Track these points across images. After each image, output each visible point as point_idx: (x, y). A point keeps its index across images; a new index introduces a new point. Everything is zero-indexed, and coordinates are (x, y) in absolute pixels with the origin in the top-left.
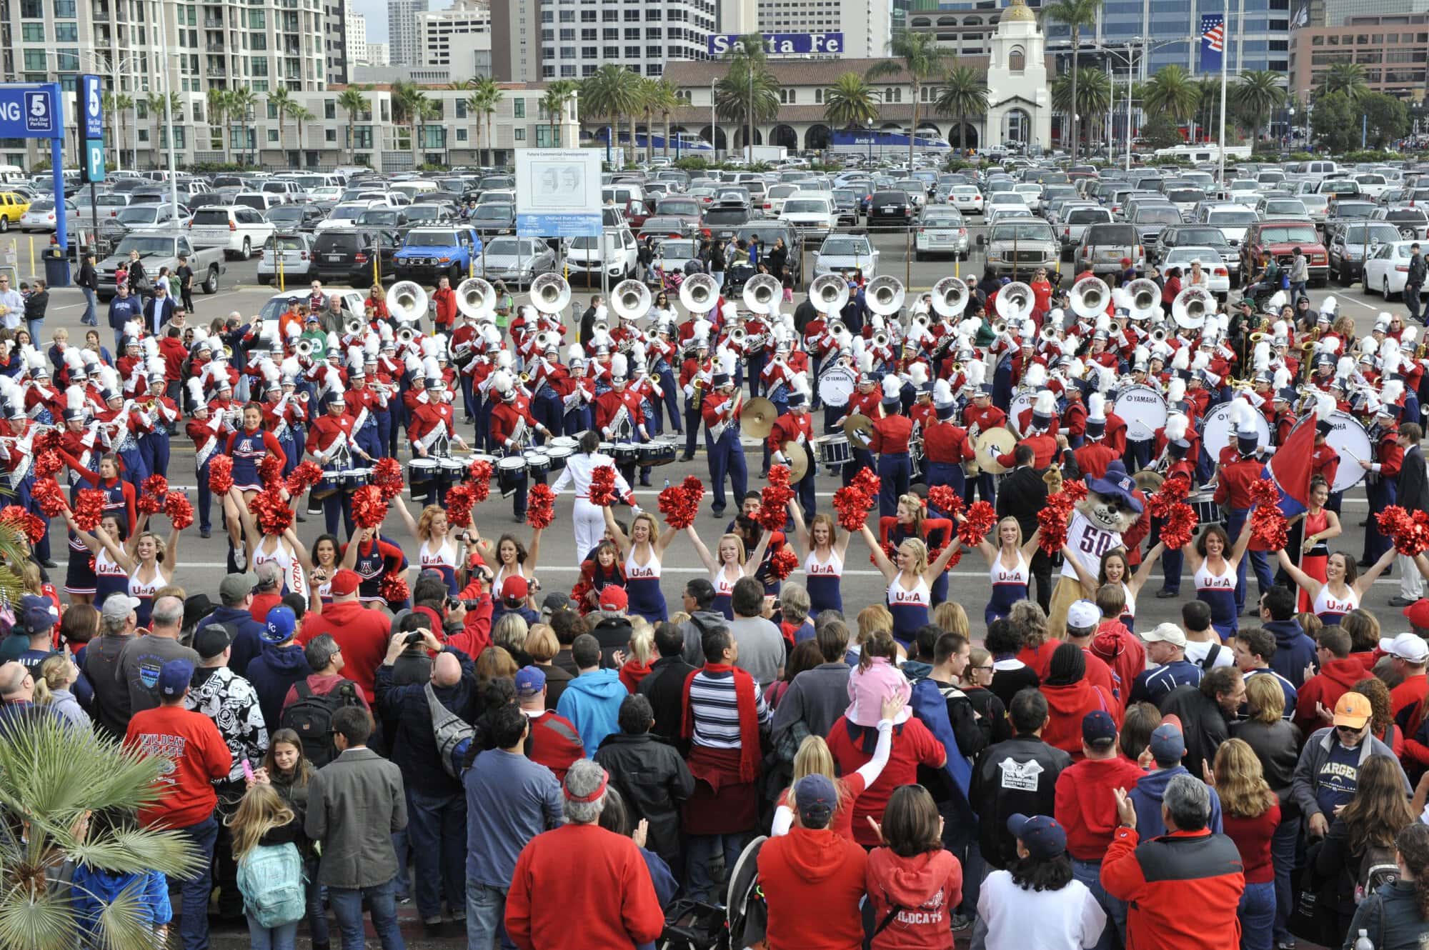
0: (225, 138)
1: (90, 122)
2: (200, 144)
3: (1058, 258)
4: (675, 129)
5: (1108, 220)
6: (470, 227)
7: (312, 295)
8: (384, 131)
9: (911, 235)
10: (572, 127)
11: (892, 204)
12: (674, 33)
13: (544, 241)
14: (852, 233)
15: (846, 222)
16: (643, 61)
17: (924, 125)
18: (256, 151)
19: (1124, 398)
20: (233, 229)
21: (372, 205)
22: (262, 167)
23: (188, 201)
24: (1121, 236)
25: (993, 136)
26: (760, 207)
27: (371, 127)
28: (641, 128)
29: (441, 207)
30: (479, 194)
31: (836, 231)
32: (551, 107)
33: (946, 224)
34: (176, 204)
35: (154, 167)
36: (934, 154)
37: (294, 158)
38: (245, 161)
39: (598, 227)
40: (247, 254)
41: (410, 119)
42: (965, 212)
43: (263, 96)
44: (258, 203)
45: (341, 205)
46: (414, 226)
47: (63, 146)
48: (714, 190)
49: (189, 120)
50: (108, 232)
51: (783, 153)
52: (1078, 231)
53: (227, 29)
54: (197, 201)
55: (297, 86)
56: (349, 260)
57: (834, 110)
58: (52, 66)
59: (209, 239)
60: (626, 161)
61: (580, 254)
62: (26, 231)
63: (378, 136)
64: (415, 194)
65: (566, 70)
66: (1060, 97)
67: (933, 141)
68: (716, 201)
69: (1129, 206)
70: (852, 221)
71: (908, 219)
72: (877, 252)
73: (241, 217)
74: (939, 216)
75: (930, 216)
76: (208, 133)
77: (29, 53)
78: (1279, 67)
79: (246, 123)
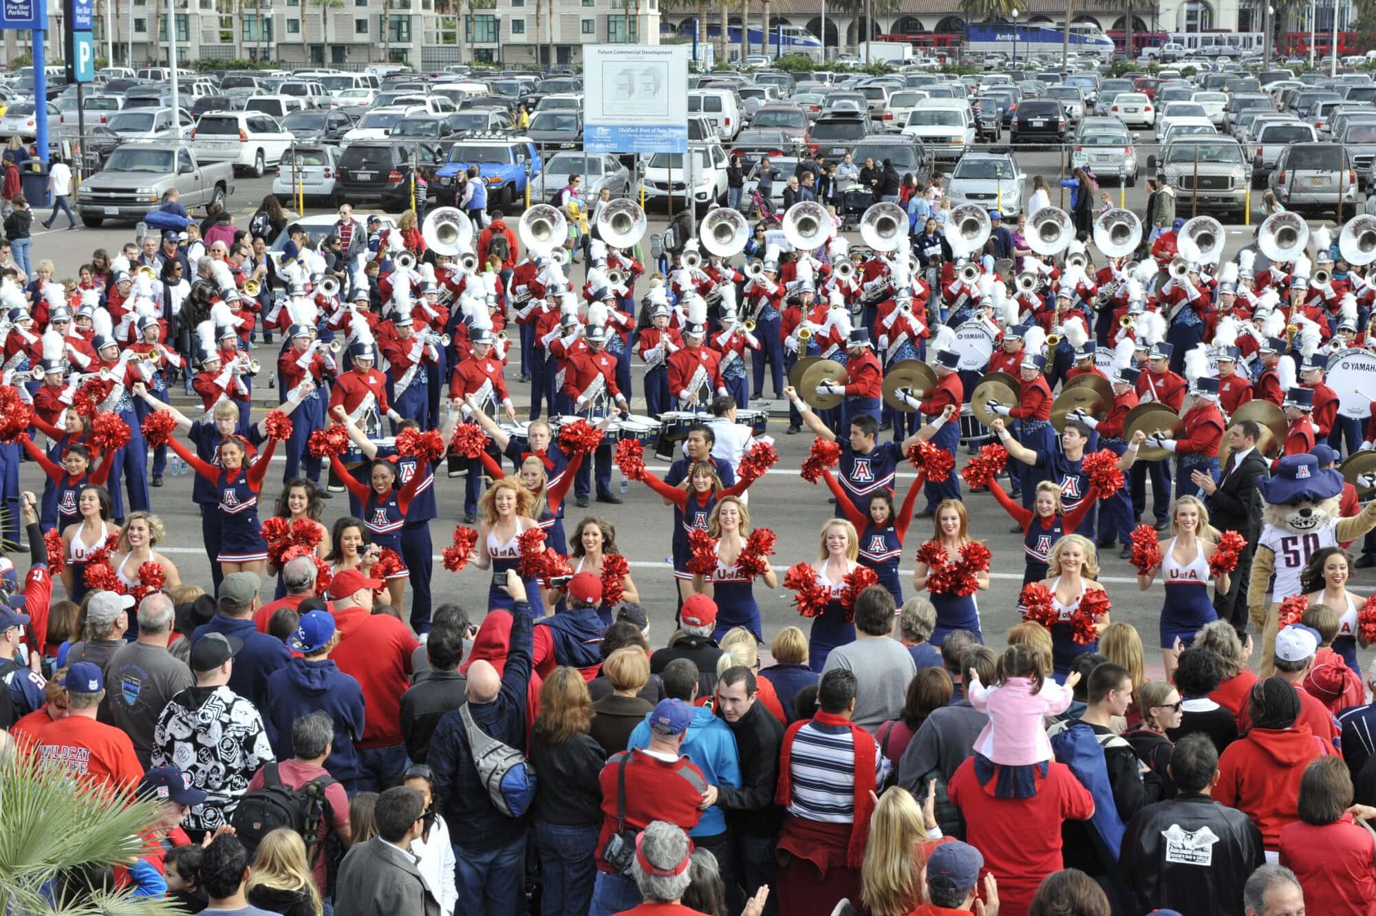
0: (236, 29)
1: (78, 10)
2: (207, 35)
3: (1249, 184)
4: (776, 21)
5: (1311, 139)
6: (527, 140)
7: (340, 223)
8: (425, 21)
9: (1066, 154)
10: (651, 18)
11: (1042, 116)
13: (616, 157)
14: (993, 151)
15: (983, 136)
17: (1080, 18)
18: (273, 45)
19: (1339, 365)
20: (244, 139)
21: (409, 112)
22: (278, 65)
23: (191, 104)
24: (1328, 158)
26: (879, 119)
27: (409, 16)
28: (735, 19)
29: (493, 114)
30: (538, 100)
31: (974, 149)
33: (1109, 141)
34: (177, 109)
35: (152, 63)
36: (1092, 54)
37: (317, 51)
38: (259, 56)
39: (682, 141)
40: (260, 169)
41: (456, 8)
42: (1132, 127)
44: (273, 107)
45: (372, 112)
46: (460, 139)
47: (46, 38)
48: (823, 97)
49: (195, 7)
50: (97, 142)
51: (907, 50)
52: (1273, 152)
54: (202, 105)
56: (381, 179)
59: (216, 151)
60: (717, 60)
61: (660, 175)
63: (418, 28)
64: (461, 99)
67: (1092, 37)
68: (825, 111)
69: (1337, 123)
70: (993, 137)
71: (1062, 134)
72: (1024, 176)
73: (254, 126)
74: (1100, 131)
75: (1089, 132)
76: (216, 23)
79: (261, 11)
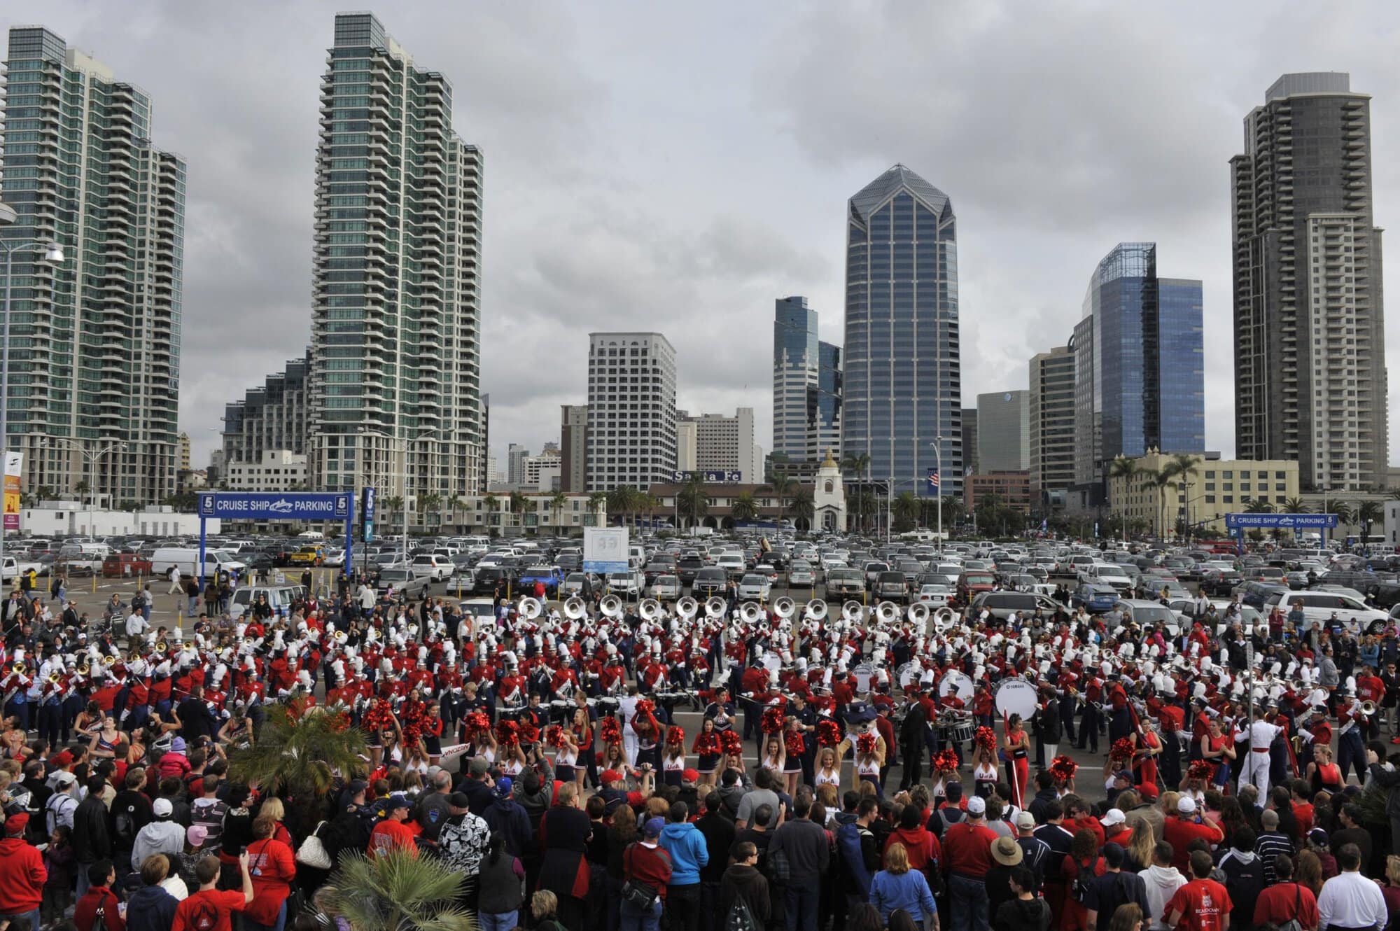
0: (425, 519)
1: (367, 511)
2: (412, 522)
6: (557, 567)
8: (506, 516)
10: (602, 515)
11: (774, 558)
12: (655, 470)
14: (756, 573)
16: (638, 483)
17: (783, 518)
18: (440, 526)
20: (434, 566)
21: (505, 555)
22: (443, 534)
23: (411, 551)
24: (896, 578)
25: (818, 524)
27: (499, 514)
29: (541, 556)
31: (748, 572)
32: (593, 505)
33: (804, 570)
34: (405, 553)
36: (788, 533)
37: (459, 530)
38: (436, 531)
40: (440, 579)
41: (520, 511)
42: (812, 564)
43: (445, 498)
44: (446, 553)
45: (488, 555)
46: (528, 566)
49: (407, 509)
51: (711, 531)
53: (430, 465)
54: (413, 553)
55: (463, 493)
56: (494, 584)
57: (736, 510)
58: (341, 482)
59: (423, 572)
60: (632, 534)
61: (616, 582)
62: (326, 566)
63: (503, 519)
64: (526, 550)
65: (599, 487)
66: (852, 505)
67: (788, 526)
68: (684, 556)
72: (771, 584)
73: (438, 560)
74: (800, 565)
75: (795, 566)
76: (416, 516)
77: (329, 476)
78: (958, 494)
79: (436, 512)
